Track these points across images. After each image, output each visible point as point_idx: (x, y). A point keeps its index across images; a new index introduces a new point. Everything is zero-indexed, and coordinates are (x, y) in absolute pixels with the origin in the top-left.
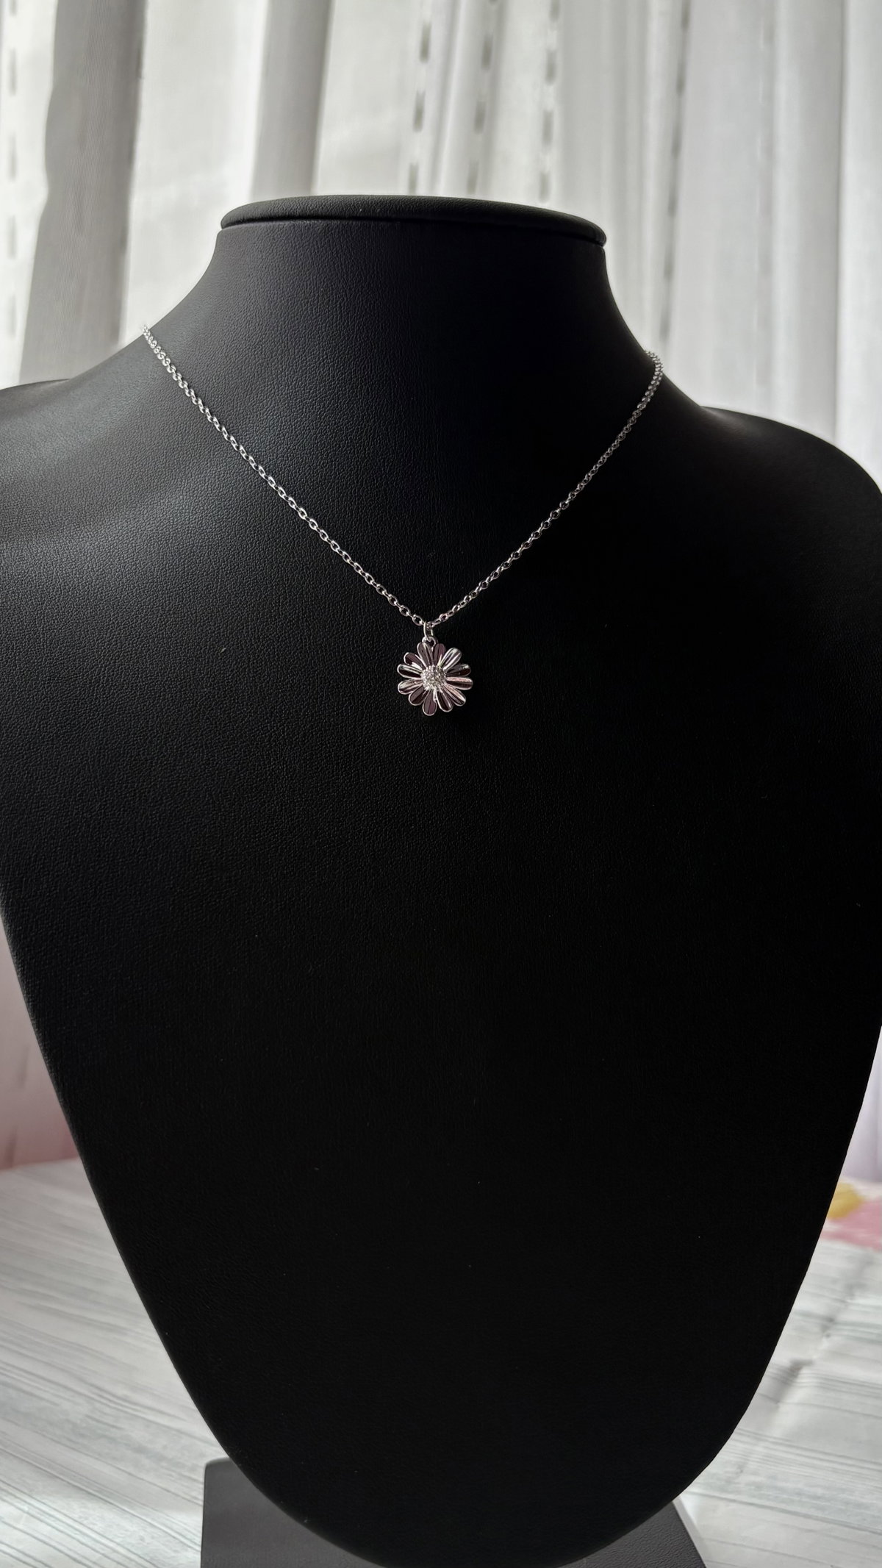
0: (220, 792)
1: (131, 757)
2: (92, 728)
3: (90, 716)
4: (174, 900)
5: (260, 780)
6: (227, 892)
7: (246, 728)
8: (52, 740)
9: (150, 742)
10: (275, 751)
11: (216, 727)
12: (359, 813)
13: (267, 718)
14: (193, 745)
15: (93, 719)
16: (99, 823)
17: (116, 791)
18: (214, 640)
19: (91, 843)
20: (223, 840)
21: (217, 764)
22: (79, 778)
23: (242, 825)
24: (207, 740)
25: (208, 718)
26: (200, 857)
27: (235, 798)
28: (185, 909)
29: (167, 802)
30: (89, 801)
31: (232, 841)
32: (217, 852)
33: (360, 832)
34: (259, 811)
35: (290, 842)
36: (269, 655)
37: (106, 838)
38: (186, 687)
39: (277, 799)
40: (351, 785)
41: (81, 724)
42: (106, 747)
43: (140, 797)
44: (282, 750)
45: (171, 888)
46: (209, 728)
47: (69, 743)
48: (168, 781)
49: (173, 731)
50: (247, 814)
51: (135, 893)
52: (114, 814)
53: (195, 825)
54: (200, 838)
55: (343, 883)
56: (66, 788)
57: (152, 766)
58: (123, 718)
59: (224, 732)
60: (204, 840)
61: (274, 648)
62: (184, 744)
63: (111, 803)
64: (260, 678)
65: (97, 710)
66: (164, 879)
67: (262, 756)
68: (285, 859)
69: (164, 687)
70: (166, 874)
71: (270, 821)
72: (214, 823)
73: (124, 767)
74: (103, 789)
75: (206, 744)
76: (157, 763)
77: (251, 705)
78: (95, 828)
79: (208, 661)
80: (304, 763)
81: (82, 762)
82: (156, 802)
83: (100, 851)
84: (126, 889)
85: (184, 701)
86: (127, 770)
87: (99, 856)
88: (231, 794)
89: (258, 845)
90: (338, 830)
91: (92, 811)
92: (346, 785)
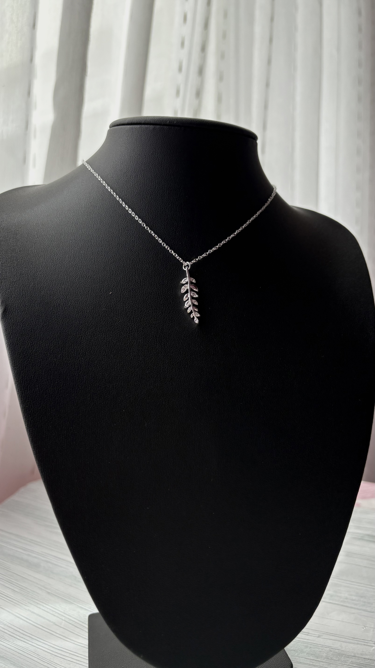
0: (109, 351)
1: (73, 336)
2: (57, 323)
3: (56, 318)
4: (90, 395)
5: (126, 346)
6: (112, 392)
7: (120, 325)
8: (41, 328)
9: (81, 330)
10: (131, 334)
11: (108, 324)
12: (165, 360)
13: (128, 321)
14: (98, 331)
15: (57, 320)
16: (60, 363)
17: (67, 350)
18: (107, 289)
19: (56, 371)
20: (110, 371)
21: (108, 339)
22: (52, 344)
23: (118, 364)
24: (104, 329)
25: (104, 320)
26: (101, 377)
27: (115, 353)
28: (95, 399)
29: (88, 354)
30: (56, 353)
31: (114, 371)
32: (108, 375)
33: (165, 368)
34: (125, 359)
35: (138, 372)
36: (129, 295)
37: (63, 369)
38: (96, 307)
39: (132, 354)
40: (162, 349)
41: (53, 322)
42: (63, 331)
43: (77, 352)
44: (134, 334)
45: (89, 390)
46: (105, 324)
47: (48, 330)
48: (88, 346)
49: (90, 326)
50: (120, 360)
51: (74, 392)
52: (66, 359)
53: (99, 364)
54: (101, 369)
55: (159, 389)
56: (47, 348)
57: (82, 340)
58: (70, 319)
59: (111, 326)
60: (103, 370)
61: (131, 293)
62: (95, 331)
63: (65, 355)
64: (125, 304)
65: (59, 316)
66: (86, 386)
67: (126, 336)
68: (136, 379)
69: (87, 307)
70: (87, 384)
71: (129, 363)
72: (107, 363)
73: (70, 340)
74: (61, 349)
75: (104, 331)
76: (83, 339)
77: (122, 315)
78: (58, 365)
79: (105, 297)
80: (143, 339)
81: (53, 338)
82: (83, 354)
83: (60, 375)
84: (71, 390)
85: (95, 313)
86: (71, 341)
87: (60, 376)
88: (114, 351)
89: (125, 373)
90: (157, 366)
91: (57, 357)
92: (160, 349)
